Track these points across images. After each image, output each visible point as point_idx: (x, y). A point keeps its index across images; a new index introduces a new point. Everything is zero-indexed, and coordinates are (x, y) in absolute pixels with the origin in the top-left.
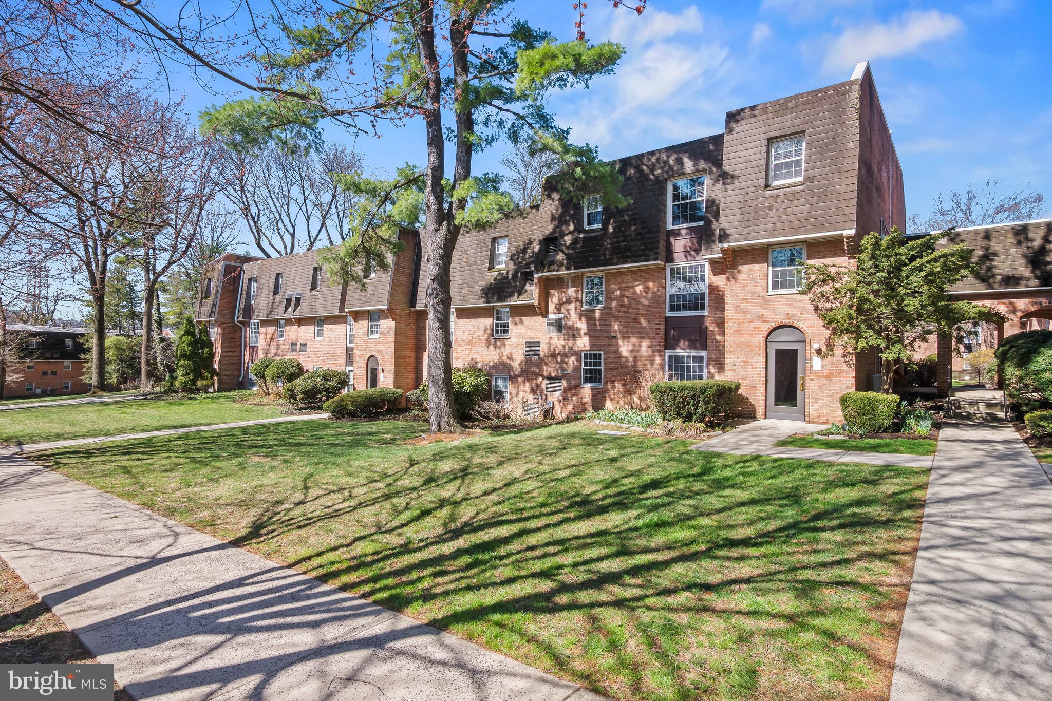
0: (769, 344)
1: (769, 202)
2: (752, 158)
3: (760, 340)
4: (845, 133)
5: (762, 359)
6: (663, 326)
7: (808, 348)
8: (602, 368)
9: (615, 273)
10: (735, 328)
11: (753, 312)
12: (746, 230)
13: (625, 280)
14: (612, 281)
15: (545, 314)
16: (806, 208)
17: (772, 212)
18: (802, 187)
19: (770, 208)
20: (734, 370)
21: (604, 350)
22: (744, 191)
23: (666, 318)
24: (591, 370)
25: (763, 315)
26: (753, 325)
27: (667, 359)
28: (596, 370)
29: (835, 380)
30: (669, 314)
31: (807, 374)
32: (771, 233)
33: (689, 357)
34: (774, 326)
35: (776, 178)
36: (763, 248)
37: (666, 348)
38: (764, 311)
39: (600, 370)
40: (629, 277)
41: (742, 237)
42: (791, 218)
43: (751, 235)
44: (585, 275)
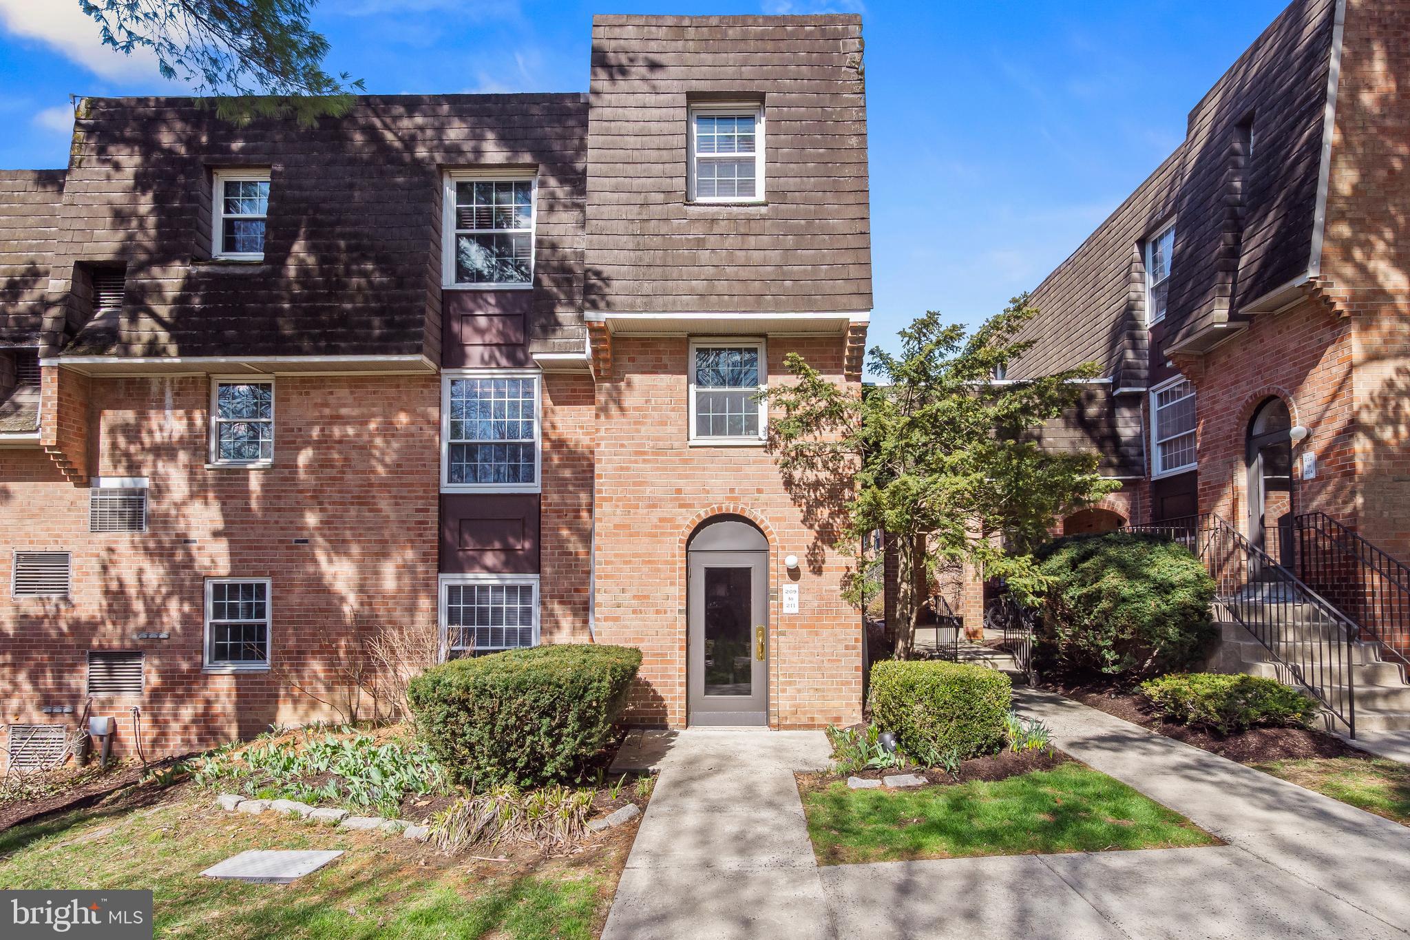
0: (692, 555)
1: (698, 231)
2: (654, 127)
3: (674, 547)
4: (840, 114)
5: (678, 591)
6: (433, 516)
7: (772, 565)
8: (268, 620)
9: (304, 380)
10: (617, 520)
11: (659, 483)
12: (647, 287)
13: (332, 400)
14: (295, 398)
15: (87, 476)
16: (775, 256)
17: (704, 255)
18: (763, 210)
19: (700, 244)
20: (616, 619)
21: (272, 574)
22: (639, 199)
23: (442, 498)
24: (236, 629)
25: (679, 491)
26: (656, 514)
27: (444, 595)
28: (250, 628)
29: (825, 633)
30: (448, 488)
31: (773, 622)
32: (704, 300)
33: (497, 589)
34: (704, 517)
35: (706, 189)
36: (679, 340)
37: (441, 569)
38: (681, 483)
39: (263, 627)
40: (344, 393)
41: (639, 300)
42: (744, 273)
43: (660, 300)
44: (217, 380)
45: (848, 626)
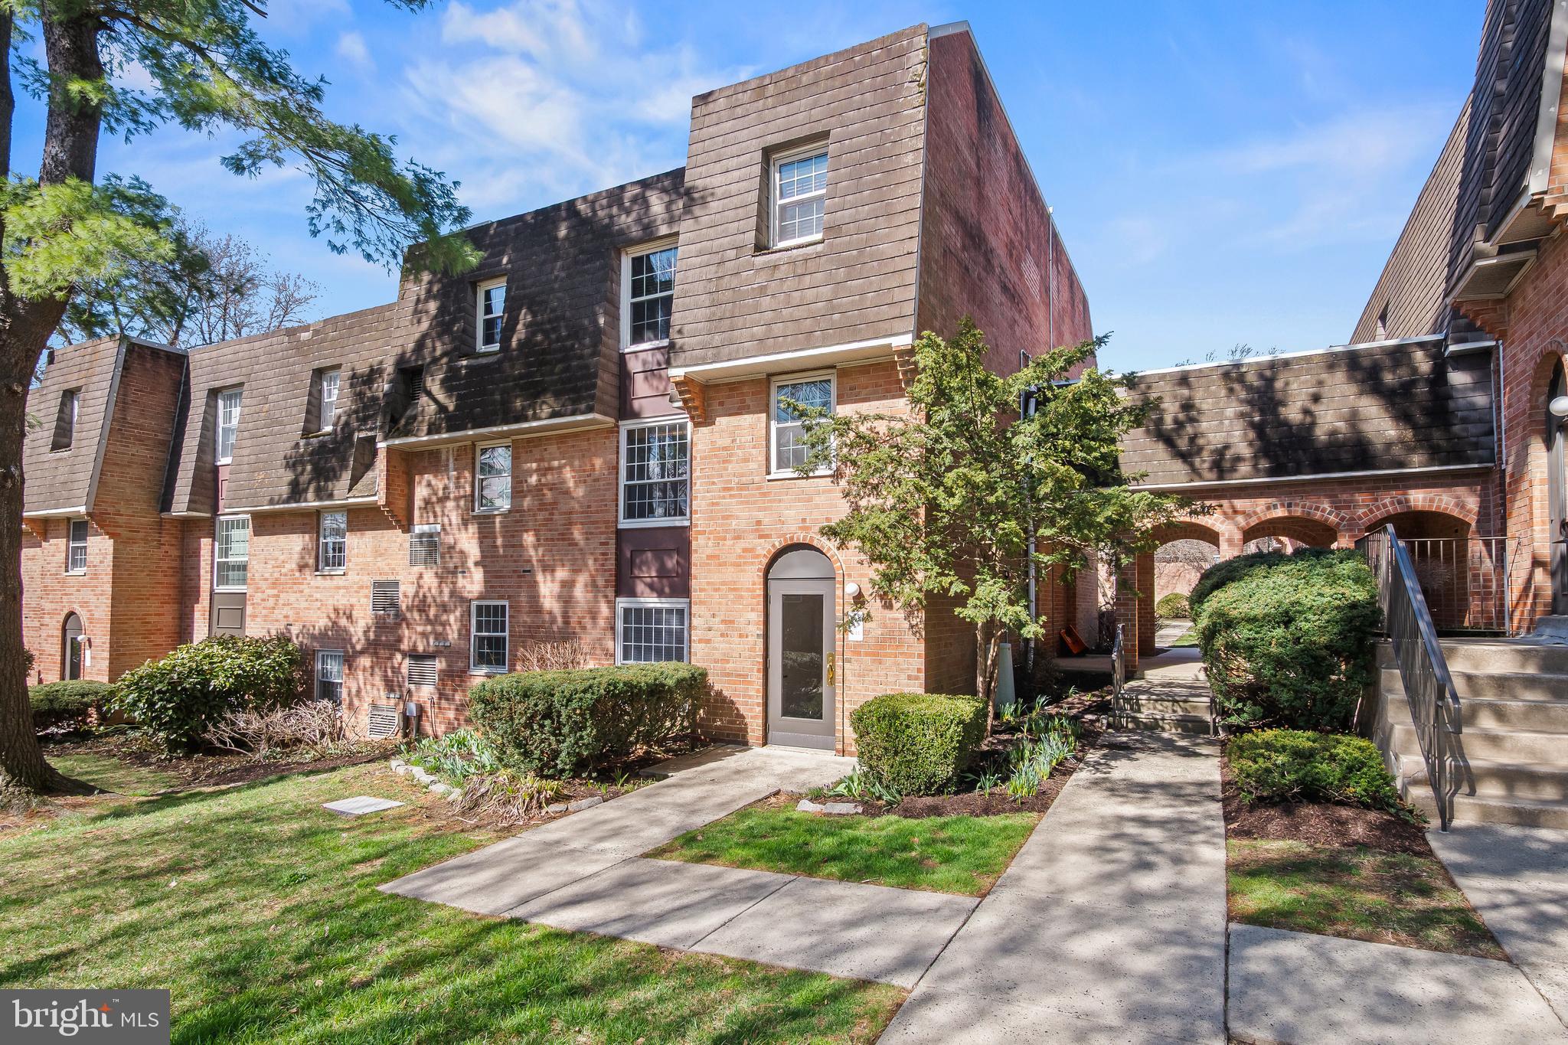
0: (772, 583)
1: (761, 279)
2: (734, 188)
3: (752, 577)
4: (899, 134)
5: (757, 616)
6: (612, 548)
7: (839, 592)
8: (507, 634)
9: (529, 441)
10: (709, 551)
11: (743, 517)
12: (717, 339)
13: (546, 455)
14: (524, 456)
15: (407, 526)
16: (826, 291)
17: (766, 301)
18: (820, 247)
19: (762, 291)
20: (708, 641)
21: (509, 597)
22: (716, 258)
23: (619, 533)
24: (489, 639)
25: (759, 523)
26: (742, 544)
27: (620, 612)
28: (498, 639)
29: (889, 661)
30: (625, 524)
31: (839, 649)
32: (762, 344)
34: (778, 546)
35: (784, 234)
36: (759, 381)
37: (618, 594)
38: (760, 515)
39: (504, 638)
40: (553, 448)
41: (710, 352)
42: (798, 313)
43: (726, 350)
44: (481, 445)
45: (911, 655)
